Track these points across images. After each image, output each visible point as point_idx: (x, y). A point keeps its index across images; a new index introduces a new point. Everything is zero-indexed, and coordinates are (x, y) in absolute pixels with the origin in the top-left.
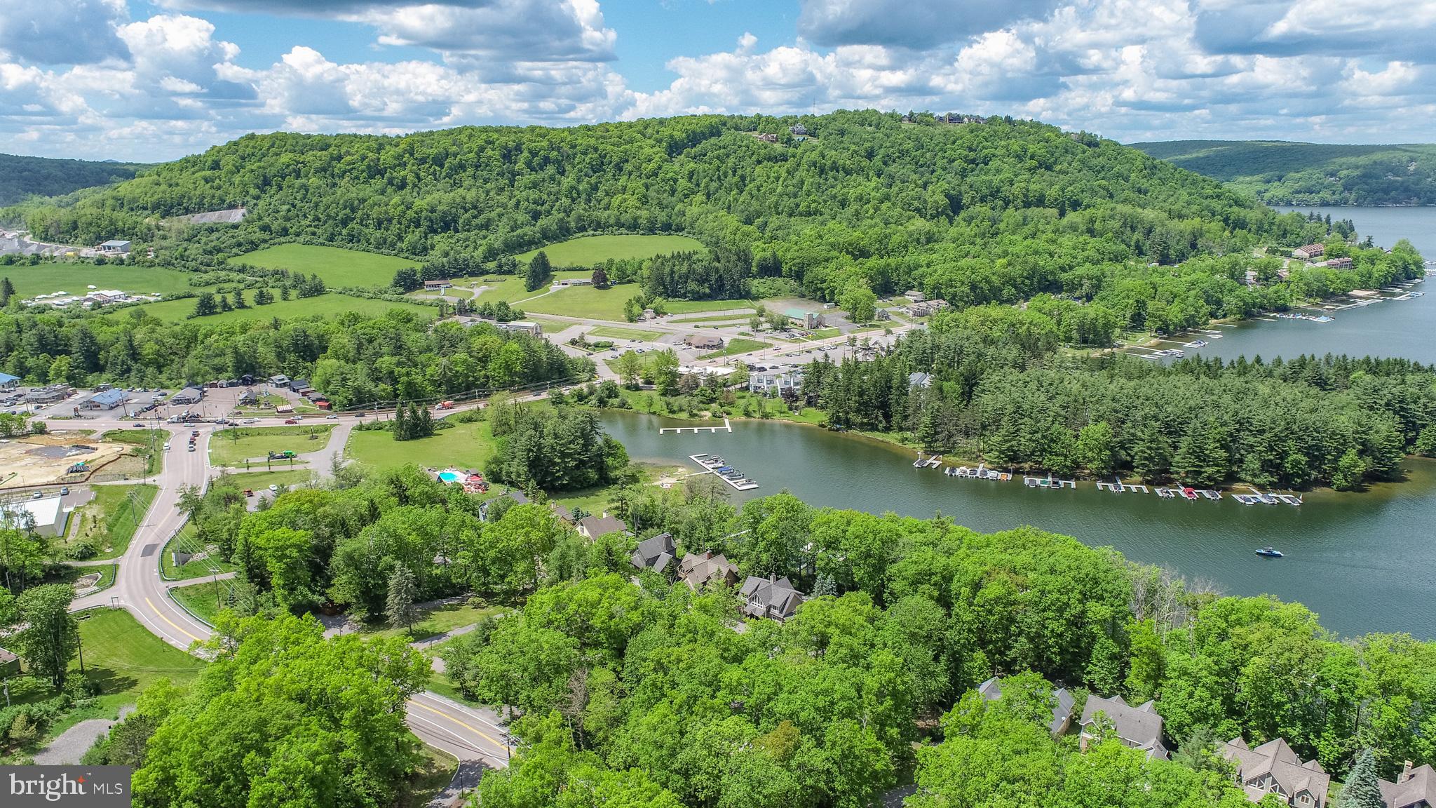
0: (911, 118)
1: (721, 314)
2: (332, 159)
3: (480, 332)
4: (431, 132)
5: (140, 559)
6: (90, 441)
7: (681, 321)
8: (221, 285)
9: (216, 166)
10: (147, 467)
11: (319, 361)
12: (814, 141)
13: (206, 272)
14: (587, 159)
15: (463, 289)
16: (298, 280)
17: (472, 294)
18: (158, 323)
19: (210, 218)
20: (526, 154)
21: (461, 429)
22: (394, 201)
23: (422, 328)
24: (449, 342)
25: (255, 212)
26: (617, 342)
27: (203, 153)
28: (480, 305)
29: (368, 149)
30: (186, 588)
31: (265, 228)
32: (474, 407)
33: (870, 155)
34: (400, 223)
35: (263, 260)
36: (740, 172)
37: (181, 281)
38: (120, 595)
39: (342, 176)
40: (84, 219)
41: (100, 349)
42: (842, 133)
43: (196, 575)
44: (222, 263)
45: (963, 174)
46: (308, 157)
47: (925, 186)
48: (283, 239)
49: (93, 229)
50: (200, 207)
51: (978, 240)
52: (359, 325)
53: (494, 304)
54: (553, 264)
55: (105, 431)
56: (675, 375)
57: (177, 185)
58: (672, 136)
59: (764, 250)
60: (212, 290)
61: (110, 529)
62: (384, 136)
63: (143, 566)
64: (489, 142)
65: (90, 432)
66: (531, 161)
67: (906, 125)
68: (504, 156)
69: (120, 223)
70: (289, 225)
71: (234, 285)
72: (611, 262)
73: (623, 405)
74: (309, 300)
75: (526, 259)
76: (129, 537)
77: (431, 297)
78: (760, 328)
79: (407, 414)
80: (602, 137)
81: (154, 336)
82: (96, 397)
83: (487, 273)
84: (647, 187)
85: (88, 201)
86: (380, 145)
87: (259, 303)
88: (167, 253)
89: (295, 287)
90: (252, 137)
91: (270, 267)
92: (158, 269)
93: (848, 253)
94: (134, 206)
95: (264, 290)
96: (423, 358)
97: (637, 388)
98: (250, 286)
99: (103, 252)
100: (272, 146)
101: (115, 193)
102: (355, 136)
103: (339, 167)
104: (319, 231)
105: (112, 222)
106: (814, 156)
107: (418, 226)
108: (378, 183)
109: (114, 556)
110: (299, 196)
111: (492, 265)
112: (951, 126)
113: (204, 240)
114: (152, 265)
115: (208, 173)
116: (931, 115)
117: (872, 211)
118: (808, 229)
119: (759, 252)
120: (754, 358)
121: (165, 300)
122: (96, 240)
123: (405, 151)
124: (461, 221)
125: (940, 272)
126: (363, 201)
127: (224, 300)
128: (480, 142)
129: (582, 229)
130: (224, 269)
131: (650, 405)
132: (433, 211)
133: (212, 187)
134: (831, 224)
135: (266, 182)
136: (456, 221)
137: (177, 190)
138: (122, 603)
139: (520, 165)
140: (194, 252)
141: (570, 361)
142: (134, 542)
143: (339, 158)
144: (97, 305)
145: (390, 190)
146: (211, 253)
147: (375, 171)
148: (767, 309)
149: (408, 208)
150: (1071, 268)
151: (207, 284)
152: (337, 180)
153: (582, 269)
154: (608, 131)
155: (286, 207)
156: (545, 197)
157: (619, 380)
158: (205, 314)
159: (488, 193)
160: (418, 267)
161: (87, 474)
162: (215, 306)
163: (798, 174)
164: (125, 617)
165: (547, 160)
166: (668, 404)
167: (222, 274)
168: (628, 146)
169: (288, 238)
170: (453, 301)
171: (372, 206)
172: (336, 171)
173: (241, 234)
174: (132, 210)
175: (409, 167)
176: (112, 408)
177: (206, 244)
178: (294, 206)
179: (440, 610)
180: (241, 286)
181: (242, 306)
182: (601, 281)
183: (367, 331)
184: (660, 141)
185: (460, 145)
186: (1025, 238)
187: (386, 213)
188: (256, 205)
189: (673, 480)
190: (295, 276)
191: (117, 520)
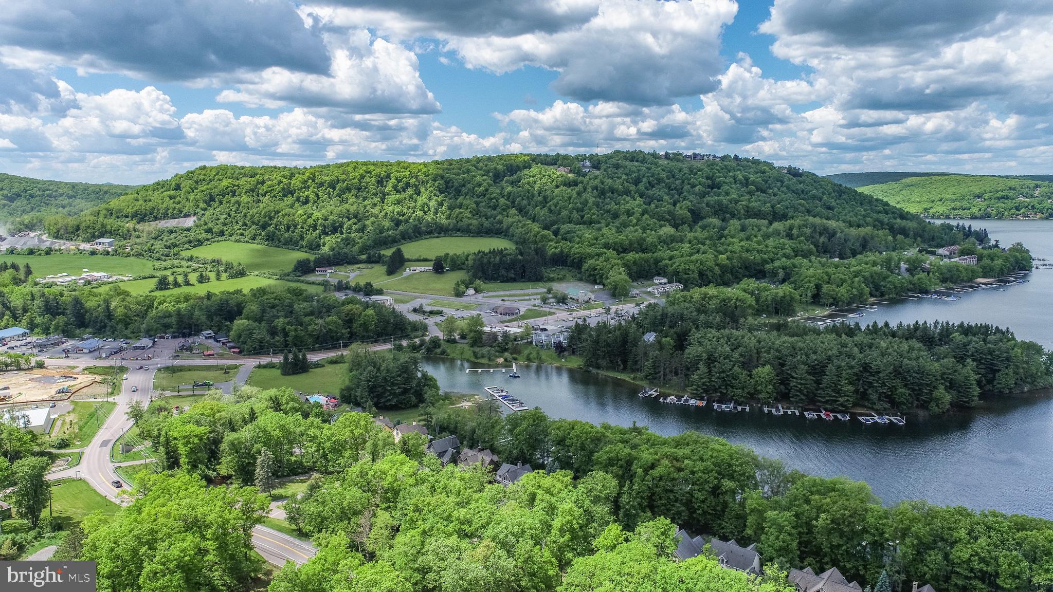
0: (667, 156)
1: (522, 292)
2: (258, 183)
3: (350, 302)
4: (328, 166)
5: (99, 449)
6: (73, 373)
7: (493, 296)
8: (175, 270)
9: (178, 187)
10: (110, 390)
11: (235, 321)
12: (597, 173)
13: (165, 261)
14: (436, 184)
15: (343, 273)
16: (229, 266)
17: (349, 277)
18: (127, 294)
19: (171, 223)
20: (393, 180)
21: (329, 369)
22: (299, 213)
23: (309, 299)
24: (327, 308)
25: (203, 219)
26: (444, 310)
27: (169, 178)
28: (353, 284)
29: (284, 176)
30: (126, 467)
31: (209, 231)
32: (339, 353)
33: (637, 182)
34: (302, 228)
35: (206, 253)
36: (543, 194)
37: (148, 266)
38: (83, 471)
39: (264, 195)
40: (84, 224)
41: (87, 312)
42: (617, 166)
43: (134, 459)
44: (177, 254)
45: (703, 195)
46: (242, 182)
47: (675, 204)
48: (220, 238)
49: (90, 231)
50: (165, 216)
51: (707, 242)
52: (266, 297)
53: (362, 283)
54: (406, 256)
55: (84, 366)
56: (481, 333)
57: (150, 200)
58: (495, 168)
59: (556, 248)
60: (168, 273)
61: (80, 430)
62: (296, 168)
63: (100, 453)
64: (367, 172)
65: (74, 367)
66: (397, 186)
67: (663, 162)
68: (378, 182)
69: (109, 227)
70: (225, 229)
71: (184, 269)
72: (447, 255)
73: (443, 352)
74: (235, 280)
75: (388, 252)
76: (93, 435)
77: (320, 279)
78: (548, 301)
79: (291, 356)
80: (447, 169)
81: (124, 303)
82: (80, 344)
83: (361, 262)
84: (477, 204)
85: (88, 212)
86: (292, 174)
87: (200, 282)
88: (139, 247)
89: (226, 271)
90: (204, 168)
91: (210, 257)
92: (132, 258)
93: (614, 250)
94: (120, 215)
95: (204, 273)
96: (307, 319)
97: (454, 341)
98: (195, 270)
99: (95, 246)
100: (217, 174)
101: (107, 206)
102: (275, 167)
103: (262, 189)
104: (246, 233)
105: (103, 226)
106: (597, 182)
107: (315, 229)
108: (289, 200)
109: (81, 447)
110: (234, 209)
111: (364, 257)
112: (693, 162)
113: (166, 238)
114: (128, 255)
115: (172, 193)
116: (681, 154)
117: (635, 221)
118: (588, 234)
119: (552, 248)
120: (540, 322)
121: (135, 279)
122: (91, 238)
123: (309, 178)
124: (345, 226)
125: (677, 264)
126: (278, 212)
127: (175, 279)
128: (362, 172)
129: (430, 232)
130: (178, 259)
131: (462, 354)
132: (326, 219)
133: (174, 202)
134: (604, 230)
135: (212, 199)
136: (342, 227)
137: (150, 204)
138: (83, 476)
139: (389, 188)
140: (158, 246)
141: (410, 323)
142: (96, 438)
143: (263, 183)
144: (88, 282)
145: (297, 205)
146: (169, 247)
147: (288, 192)
148: (554, 288)
149: (309, 217)
150: (772, 261)
151: (165, 269)
152: (261, 198)
153: (426, 260)
154: (451, 164)
155: (225, 216)
156: (405, 210)
157: (442, 336)
158: (161, 289)
159: (365, 207)
160: (312, 258)
161: (69, 394)
162: (169, 284)
163: (584, 195)
164: (83, 484)
165: (408, 185)
166: (474, 352)
167: (176, 262)
168: (466, 175)
169: (224, 238)
170: (334, 282)
171: (284, 216)
172: (260, 191)
173: (192, 235)
174: (118, 217)
175: (311, 189)
176: (90, 352)
177: (167, 241)
178: (230, 215)
179: (293, 482)
180: (189, 270)
181: (188, 284)
182: (439, 267)
183: (272, 301)
184: (488, 172)
185: (348, 174)
186: (741, 240)
187: (293, 220)
188: (203, 214)
189: (470, 404)
190: (227, 264)
191: (86, 423)
